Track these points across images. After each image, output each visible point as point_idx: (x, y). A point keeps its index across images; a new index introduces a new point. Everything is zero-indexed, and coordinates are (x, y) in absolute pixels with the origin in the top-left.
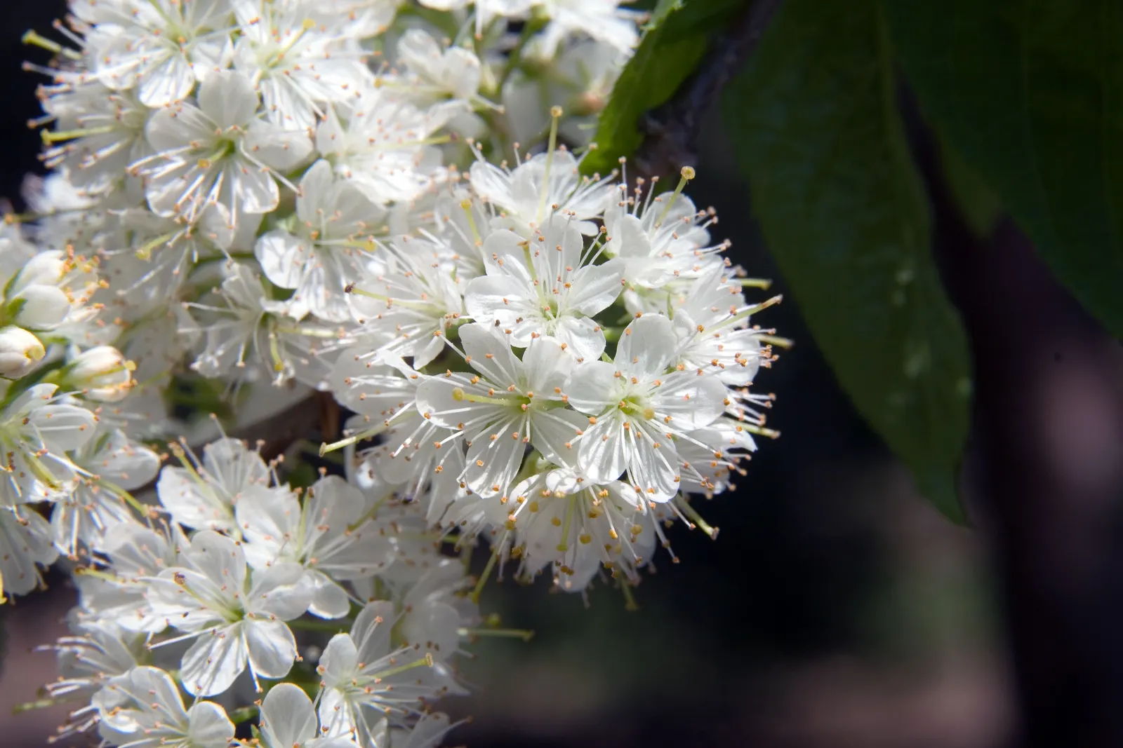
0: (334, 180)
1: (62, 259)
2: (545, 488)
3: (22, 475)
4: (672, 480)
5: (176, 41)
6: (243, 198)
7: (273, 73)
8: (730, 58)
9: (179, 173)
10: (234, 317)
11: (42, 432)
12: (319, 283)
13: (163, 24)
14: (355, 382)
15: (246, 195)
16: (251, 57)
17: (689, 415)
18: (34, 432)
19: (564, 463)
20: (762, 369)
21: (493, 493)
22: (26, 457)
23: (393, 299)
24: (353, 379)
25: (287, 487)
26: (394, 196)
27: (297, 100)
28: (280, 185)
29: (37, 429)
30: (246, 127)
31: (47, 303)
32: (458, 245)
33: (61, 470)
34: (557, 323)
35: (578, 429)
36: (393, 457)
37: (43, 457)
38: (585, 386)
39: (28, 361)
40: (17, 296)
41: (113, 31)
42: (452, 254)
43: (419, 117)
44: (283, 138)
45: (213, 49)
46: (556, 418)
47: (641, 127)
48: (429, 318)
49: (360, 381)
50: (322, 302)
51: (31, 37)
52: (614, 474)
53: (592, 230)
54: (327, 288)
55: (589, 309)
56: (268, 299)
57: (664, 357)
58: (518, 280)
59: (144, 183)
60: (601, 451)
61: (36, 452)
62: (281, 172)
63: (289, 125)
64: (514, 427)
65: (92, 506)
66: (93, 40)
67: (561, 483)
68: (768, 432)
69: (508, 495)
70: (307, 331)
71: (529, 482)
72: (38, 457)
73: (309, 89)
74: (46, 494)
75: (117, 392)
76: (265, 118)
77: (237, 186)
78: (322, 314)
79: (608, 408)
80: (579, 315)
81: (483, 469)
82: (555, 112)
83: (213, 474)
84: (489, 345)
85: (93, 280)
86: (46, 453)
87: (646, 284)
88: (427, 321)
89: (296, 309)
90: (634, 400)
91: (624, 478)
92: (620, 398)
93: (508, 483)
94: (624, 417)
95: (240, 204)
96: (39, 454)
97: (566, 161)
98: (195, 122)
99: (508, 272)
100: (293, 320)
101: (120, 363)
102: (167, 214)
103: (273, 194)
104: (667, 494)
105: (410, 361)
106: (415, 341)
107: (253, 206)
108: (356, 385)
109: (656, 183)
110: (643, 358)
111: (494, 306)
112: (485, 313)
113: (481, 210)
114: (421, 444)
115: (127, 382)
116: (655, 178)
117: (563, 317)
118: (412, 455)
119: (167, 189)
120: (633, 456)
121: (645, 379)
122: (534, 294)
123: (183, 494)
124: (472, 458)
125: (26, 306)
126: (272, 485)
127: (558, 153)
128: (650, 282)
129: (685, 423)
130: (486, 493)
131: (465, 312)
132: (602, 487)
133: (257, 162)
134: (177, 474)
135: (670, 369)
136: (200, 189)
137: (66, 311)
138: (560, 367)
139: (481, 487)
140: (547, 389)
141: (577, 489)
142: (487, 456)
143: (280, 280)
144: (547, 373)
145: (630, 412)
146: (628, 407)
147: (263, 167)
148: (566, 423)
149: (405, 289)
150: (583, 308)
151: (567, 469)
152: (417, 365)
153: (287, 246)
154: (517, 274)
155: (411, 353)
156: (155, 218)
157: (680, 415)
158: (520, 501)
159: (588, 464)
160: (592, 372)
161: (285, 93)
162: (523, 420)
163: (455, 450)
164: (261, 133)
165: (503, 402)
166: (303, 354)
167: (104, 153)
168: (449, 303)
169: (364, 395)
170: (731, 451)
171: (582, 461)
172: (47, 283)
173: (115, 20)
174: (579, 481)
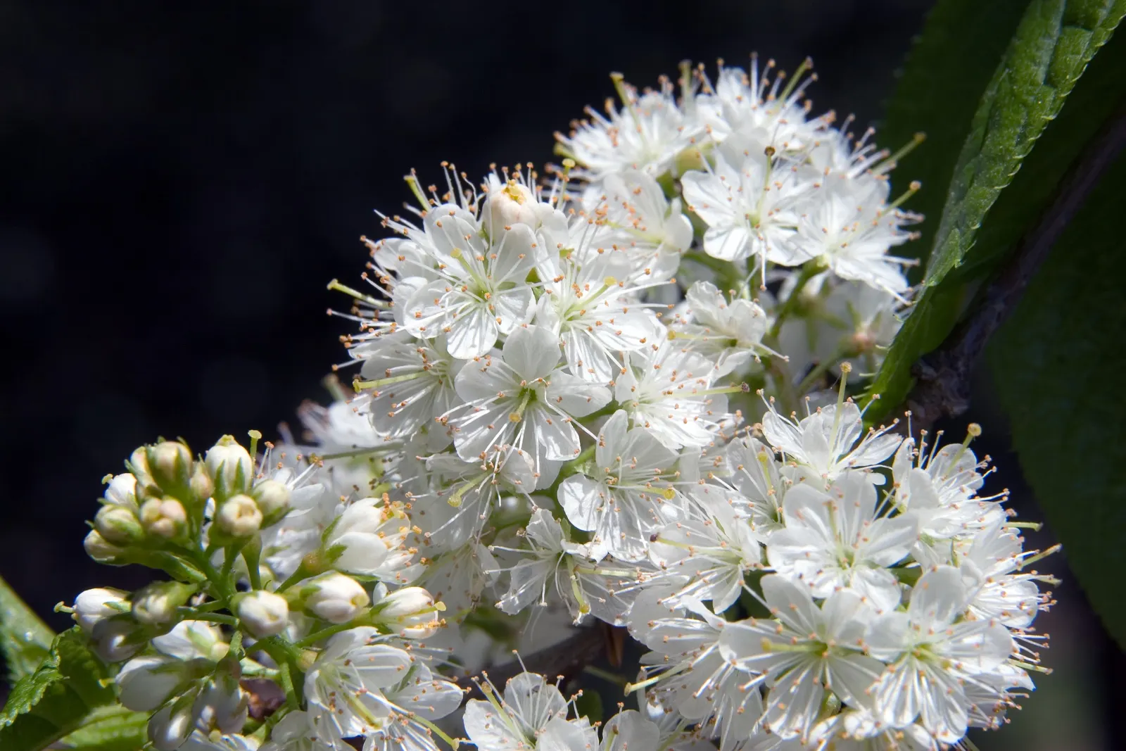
0: (630, 427)
1: (377, 506)
2: (844, 731)
3: (341, 712)
4: (962, 722)
5: (480, 293)
6: (545, 445)
7: (571, 324)
8: (999, 307)
9: (484, 421)
10: (535, 557)
11: (360, 671)
12: (615, 525)
13: (466, 276)
14: (656, 624)
15: (548, 442)
16: (551, 310)
17: (976, 659)
18: (353, 671)
19: (861, 707)
20: (1040, 612)
21: (793, 734)
22: (346, 696)
23: (694, 547)
24: (655, 622)
25: (586, 720)
26: (687, 442)
27: (594, 349)
28: (582, 434)
29: (355, 668)
30: (547, 378)
31: (366, 549)
32: (749, 491)
33: (376, 706)
34: (852, 572)
35: (876, 676)
36: (695, 697)
37: (363, 696)
38: (882, 634)
39: (353, 608)
40: (335, 541)
41: (419, 282)
42: (744, 500)
43: (706, 363)
44: (584, 388)
45: (517, 303)
46: (855, 665)
47: (914, 372)
48: (724, 563)
49: (659, 623)
50: (617, 544)
51: (334, 284)
52: (908, 718)
53: (880, 479)
54: (622, 530)
55: (883, 560)
56: (567, 541)
57: (953, 606)
58: (815, 532)
59: (451, 430)
60: (896, 694)
61: (355, 690)
62: (582, 420)
63: (588, 377)
64: (813, 672)
65: (401, 738)
66: (398, 290)
67: (860, 726)
68: (1042, 669)
69: (808, 735)
70: (605, 572)
71: (827, 724)
72: (358, 696)
73: (605, 340)
74: (364, 731)
75: (427, 630)
76: (567, 371)
77: (539, 433)
78: (619, 556)
79: (902, 655)
80: (873, 565)
81: (781, 712)
82: (845, 368)
83: (514, 706)
84: (790, 595)
85: (405, 525)
86: (365, 692)
87: (932, 533)
88: (724, 566)
89: (596, 551)
90: (925, 646)
91: (918, 720)
92: (912, 644)
93: (807, 724)
94: (917, 663)
95: (543, 451)
96: (358, 693)
97: (851, 410)
98: (498, 373)
99: (807, 525)
100: (594, 561)
101: (429, 603)
102: (472, 460)
103: (575, 443)
104: (955, 734)
105: (709, 604)
106: (712, 586)
107: (555, 454)
108: (657, 627)
109: (941, 436)
110: (935, 607)
111: (793, 558)
112: (785, 564)
113: (771, 457)
114: (721, 684)
115: (435, 622)
116: (941, 432)
117: (858, 566)
118: (712, 695)
119: (472, 436)
120: (926, 700)
121: (936, 625)
122: (831, 546)
123: (487, 726)
124: (772, 702)
125: (345, 552)
126: (571, 716)
127: (846, 404)
128: (937, 530)
129: (973, 667)
130: (787, 734)
131: (766, 563)
132: (898, 730)
133: (559, 412)
134: (479, 705)
135: (958, 618)
136: (503, 437)
137: (383, 557)
138: (858, 617)
139: (782, 728)
140: (844, 636)
141: (875, 732)
142: (786, 698)
143: (580, 524)
144: (845, 621)
145: (921, 658)
146: (921, 653)
147: (565, 417)
148: (865, 670)
149: (703, 536)
150: (877, 558)
151: (864, 712)
152: (718, 610)
153: (586, 491)
154: (814, 525)
155: (709, 597)
156: (462, 463)
157: (968, 659)
158: (820, 742)
159: (884, 708)
160: (887, 622)
161: (583, 345)
162: (822, 665)
163: (754, 693)
164: (563, 384)
165: (804, 648)
166: (601, 593)
167: (411, 400)
168: (746, 549)
169: (667, 638)
170: (1010, 690)
171: (879, 704)
172: (365, 531)
173: (418, 272)
174: (877, 724)
